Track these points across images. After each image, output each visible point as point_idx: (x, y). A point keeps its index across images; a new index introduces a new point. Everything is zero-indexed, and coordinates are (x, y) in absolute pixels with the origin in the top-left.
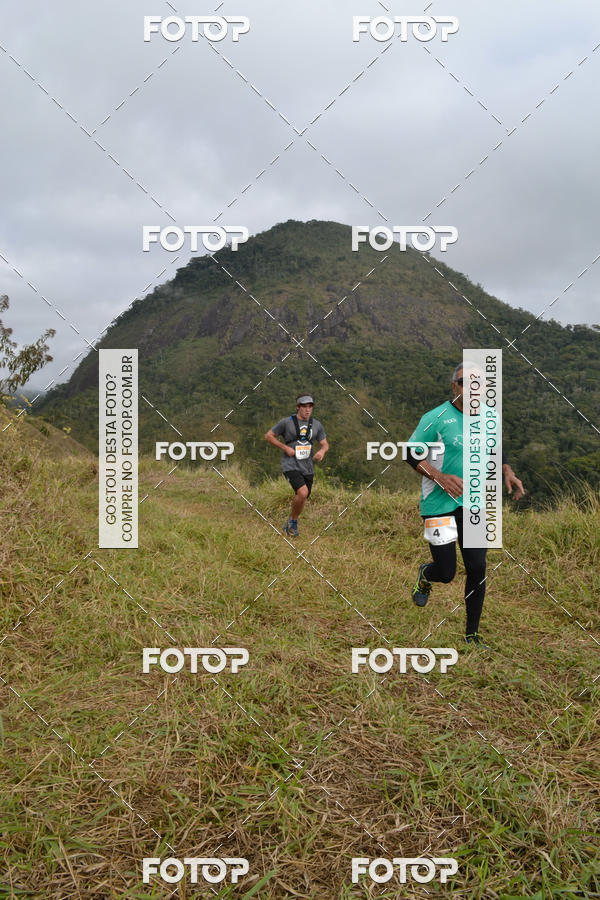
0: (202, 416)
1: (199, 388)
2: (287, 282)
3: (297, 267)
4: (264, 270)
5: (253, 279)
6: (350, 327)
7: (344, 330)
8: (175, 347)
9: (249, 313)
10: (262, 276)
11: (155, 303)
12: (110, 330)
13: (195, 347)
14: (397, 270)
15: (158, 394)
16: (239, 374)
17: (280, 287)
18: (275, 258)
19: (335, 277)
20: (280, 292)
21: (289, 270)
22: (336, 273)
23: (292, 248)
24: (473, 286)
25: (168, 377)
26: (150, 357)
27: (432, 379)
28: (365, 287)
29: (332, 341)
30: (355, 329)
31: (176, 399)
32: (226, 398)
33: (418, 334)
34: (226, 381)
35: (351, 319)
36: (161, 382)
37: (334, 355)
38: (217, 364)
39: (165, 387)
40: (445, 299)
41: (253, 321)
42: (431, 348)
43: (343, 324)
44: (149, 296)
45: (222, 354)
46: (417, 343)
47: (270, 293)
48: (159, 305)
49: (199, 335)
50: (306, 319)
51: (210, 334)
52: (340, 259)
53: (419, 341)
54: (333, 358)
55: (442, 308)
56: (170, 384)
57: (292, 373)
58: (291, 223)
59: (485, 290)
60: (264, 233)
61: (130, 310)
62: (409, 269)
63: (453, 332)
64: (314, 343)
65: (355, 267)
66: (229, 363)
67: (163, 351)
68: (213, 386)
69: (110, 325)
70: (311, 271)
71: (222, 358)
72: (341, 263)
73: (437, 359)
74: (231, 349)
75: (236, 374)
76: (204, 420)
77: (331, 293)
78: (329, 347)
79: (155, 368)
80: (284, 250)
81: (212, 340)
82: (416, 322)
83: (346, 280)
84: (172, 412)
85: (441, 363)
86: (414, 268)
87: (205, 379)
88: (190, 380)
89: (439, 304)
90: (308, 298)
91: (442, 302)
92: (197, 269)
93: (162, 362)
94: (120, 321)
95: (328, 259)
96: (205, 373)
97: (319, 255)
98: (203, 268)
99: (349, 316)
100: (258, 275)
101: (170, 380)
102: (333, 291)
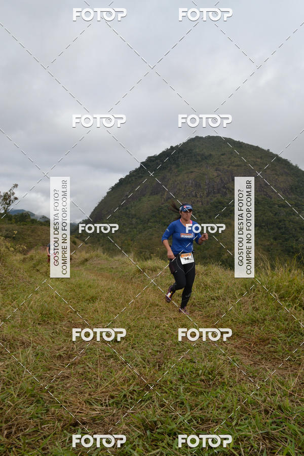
0: (153, 235)
1: (151, 221)
2: (196, 167)
3: (200, 159)
4: (184, 161)
5: (178, 166)
6: (228, 189)
7: (225, 190)
8: (140, 200)
9: (176, 183)
10: (182, 164)
11: (130, 180)
12: (108, 193)
13: (149, 201)
14: (252, 159)
15: (131, 224)
16: (172, 214)
17: (191, 170)
18: (189, 155)
19: (220, 164)
20: (192, 172)
21: (196, 161)
22: (220, 162)
23: (197, 150)
24: (293, 166)
25: (135, 215)
26: (127, 206)
27: (272, 215)
28: (235, 168)
29: (219, 196)
30: (231, 189)
31: (140, 226)
32: (164, 225)
33: (264, 191)
34: (164, 217)
35: (228, 185)
36: (132, 218)
37: (220, 203)
38: (161, 209)
39: (134, 220)
40: (278, 173)
41: (178, 187)
42: (271, 198)
43: (224, 187)
44: (127, 176)
45: (162, 204)
46: (264, 196)
47: (187, 173)
48: (132, 180)
49: (151, 194)
50: (206, 185)
51: (157, 194)
52: (222, 155)
53: (264, 195)
54: (219, 204)
55: (277, 177)
56: (137, 219)
57: (198, 213)
58: (197, 137)
59: (300, 168)
60: (184, 143)
61: (118, 183)
62: (258, 158)
63: (283, 190)
64: (209, 197)
65: (230, 159)
66: (166, 208)
67: (134, 203)
68: (158, 219)
69: (108, 191)
70: (207, 161)
71: (163, 206)
72: (223, 157)
73: (274, 204)
74: (167, 201)
75: (170, 214)
76: (154, 237)
77: (218, 172)
78: (217, 199)
79: (130, 211)
80: (194, 151)
81: (157, 197)
82: (263, 185)
83: (226, 165)
84: (138, 233)
85: (276, 206)
86: (261, 158)
87: (154, 216)
88: (147, 217)
89: (275, 175)
90: (206, 175)
91: (276, 174)
92: (150, 162)
93: (133, 208)
94: (113, 188)
95: (216, 155)
96: (154, 213)
97: (212, 153)
98: (153, 161)
99: (227, 183)
100: (181, 164)
101: (137, 217)
102: (219, 171)
